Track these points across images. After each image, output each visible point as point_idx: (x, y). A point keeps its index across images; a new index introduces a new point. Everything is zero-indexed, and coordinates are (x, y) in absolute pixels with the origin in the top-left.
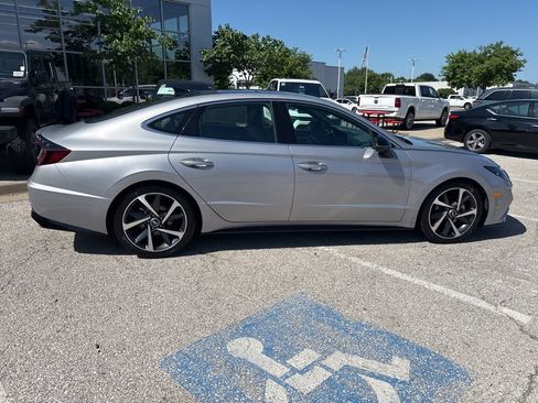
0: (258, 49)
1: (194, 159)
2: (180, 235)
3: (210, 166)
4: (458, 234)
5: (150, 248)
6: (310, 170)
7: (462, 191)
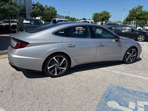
0: (48, 10)
1: (70, 44)
2: (65, 69)
3: (74, 46)
4: (132, 61)
5: (56, 74)
6: (100, 46)
7: (133, 50)
